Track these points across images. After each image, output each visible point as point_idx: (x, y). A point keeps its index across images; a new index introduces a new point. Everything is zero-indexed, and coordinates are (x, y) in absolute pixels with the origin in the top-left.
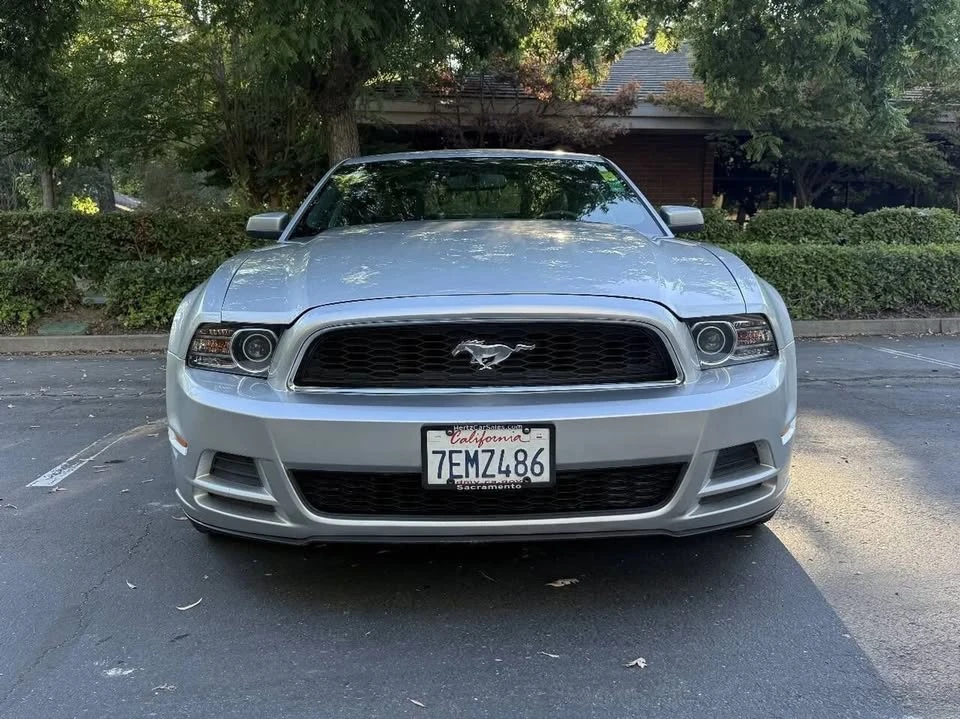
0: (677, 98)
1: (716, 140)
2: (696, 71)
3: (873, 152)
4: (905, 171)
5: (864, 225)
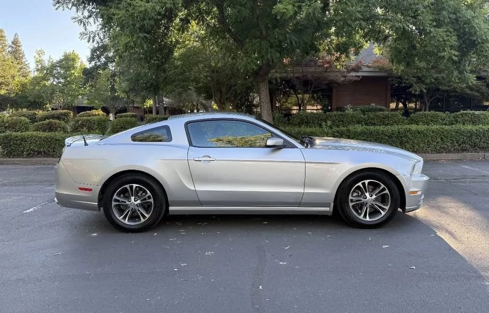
0: (378, 66)
1: (393, 80)
2: (390, 61)
3: (455, 85)
4: (469, 92)
5: (454, 117)
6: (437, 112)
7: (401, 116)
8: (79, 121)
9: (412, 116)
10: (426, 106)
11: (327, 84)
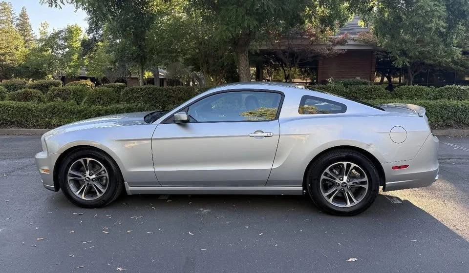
0: (364, 40)
1: (377, 54)
2: (374, 33)
3: (441, 59)
4: (453, 66)
5: (439, 92)
6: (422, 86)
7: (384, 90)
8: (55, 90)
9: (395, 90)
10: (410, 80)
11: (313, 57)
